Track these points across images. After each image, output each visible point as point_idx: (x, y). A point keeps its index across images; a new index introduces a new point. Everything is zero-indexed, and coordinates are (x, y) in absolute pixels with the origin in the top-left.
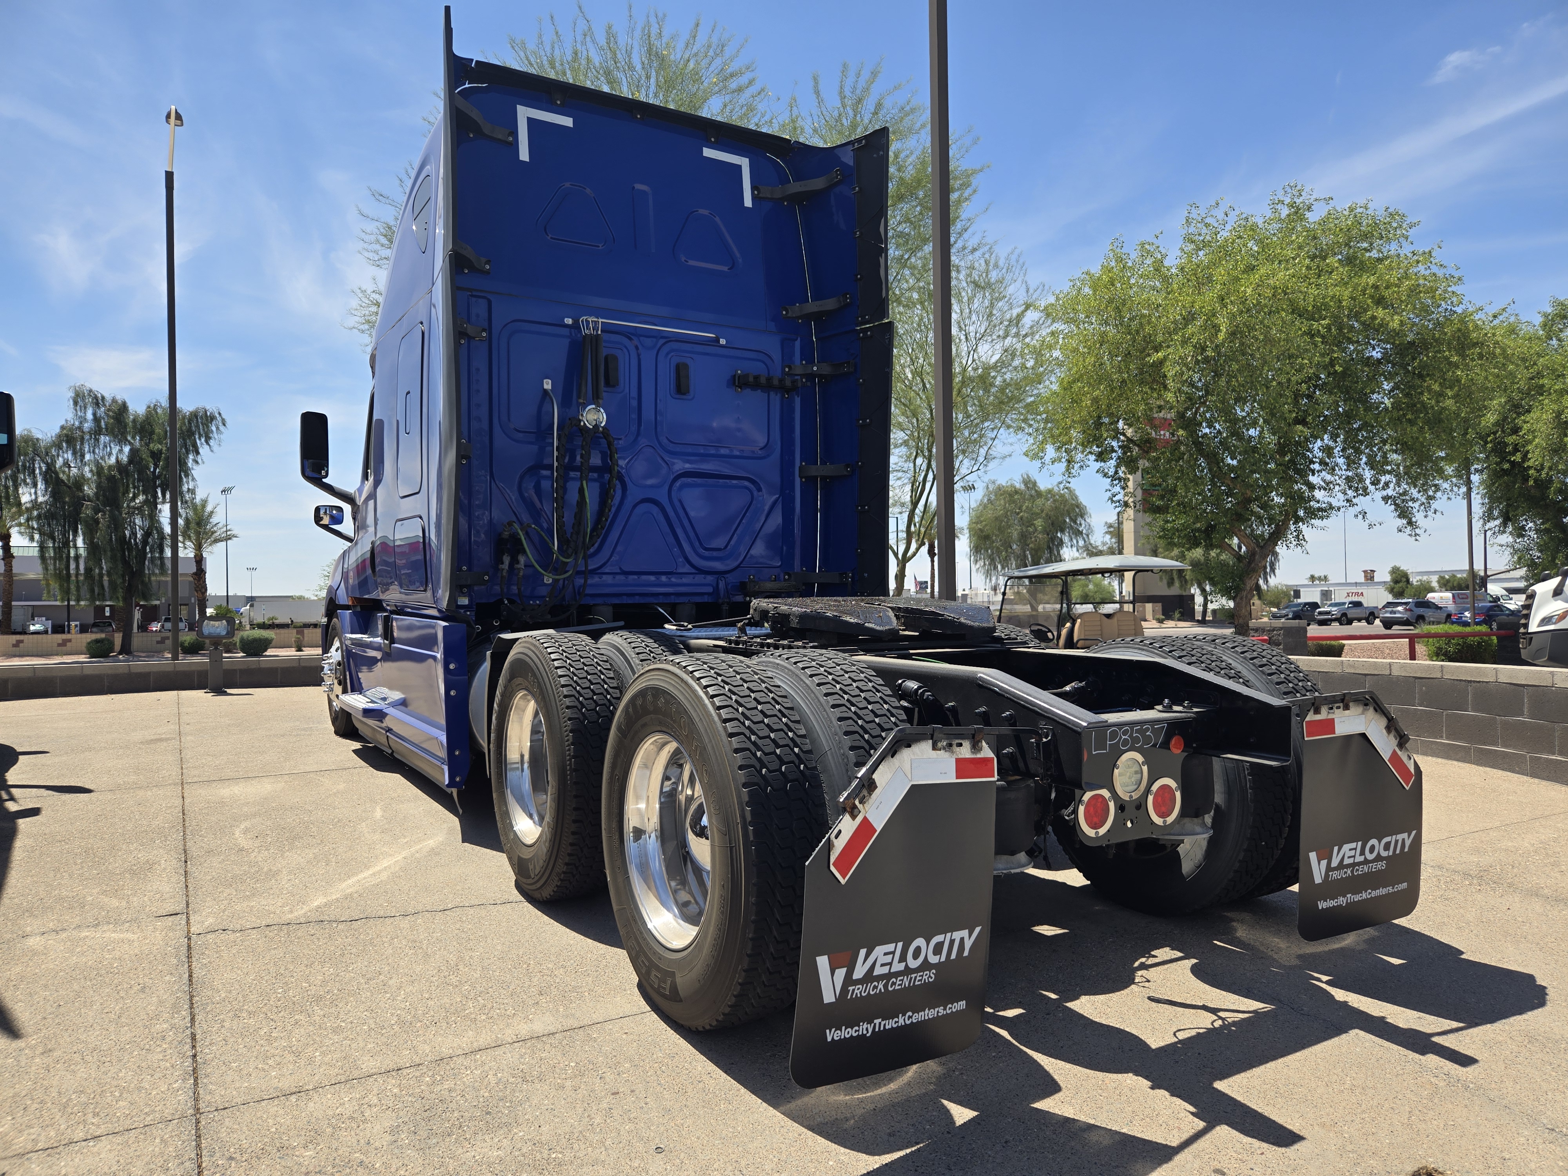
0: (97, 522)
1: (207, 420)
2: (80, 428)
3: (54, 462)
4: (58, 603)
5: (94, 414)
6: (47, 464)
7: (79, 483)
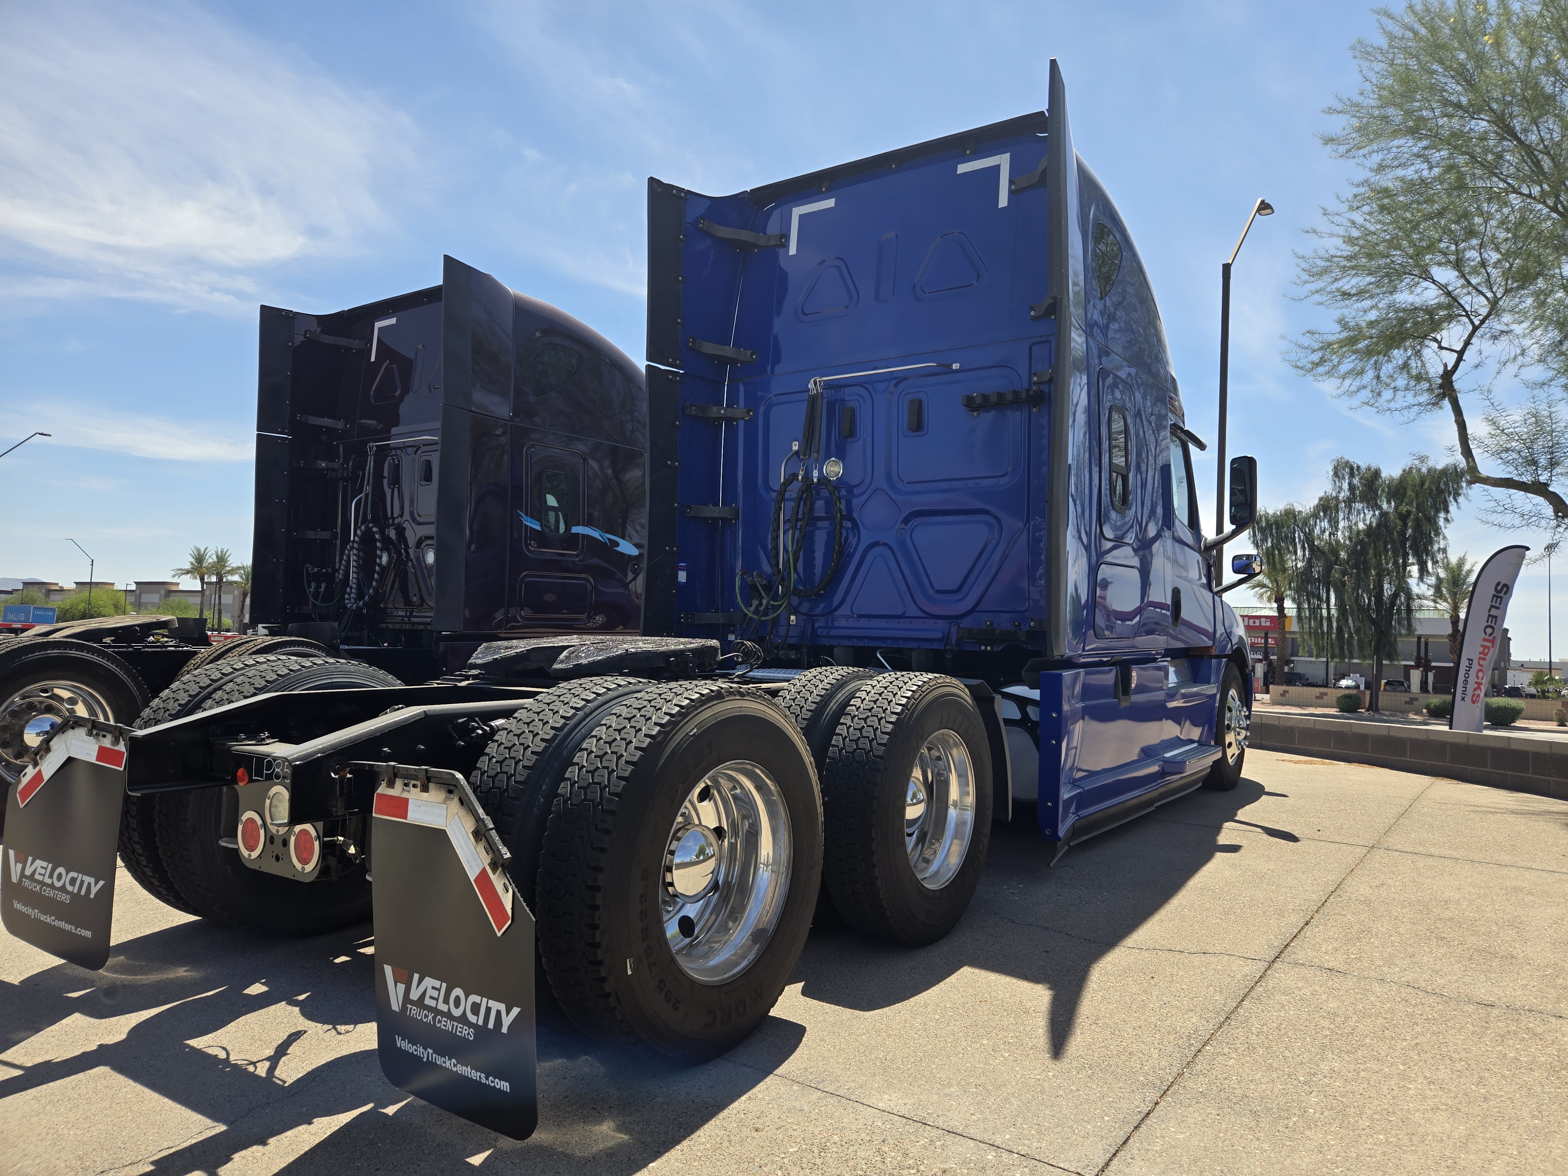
0: (1344, 584)
1: (1457, 476)
2: (1337, 498)
3: (1312, 531)
4: (1314, 659)
5: (1349, 484)
6: (1305, 534)
7: (1334, 550)
